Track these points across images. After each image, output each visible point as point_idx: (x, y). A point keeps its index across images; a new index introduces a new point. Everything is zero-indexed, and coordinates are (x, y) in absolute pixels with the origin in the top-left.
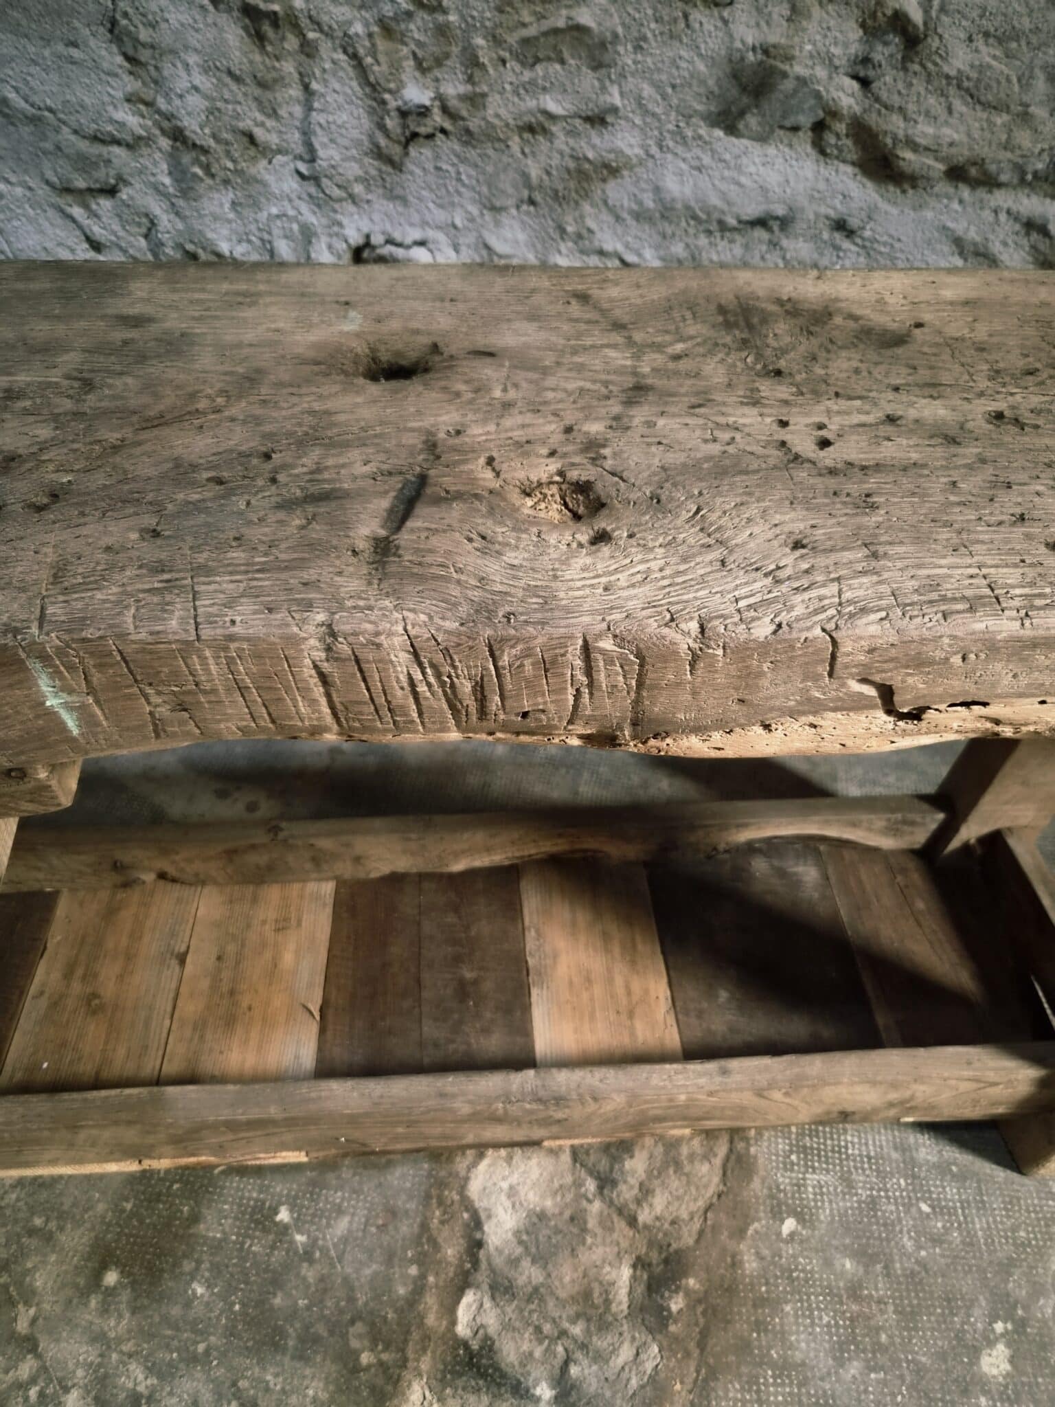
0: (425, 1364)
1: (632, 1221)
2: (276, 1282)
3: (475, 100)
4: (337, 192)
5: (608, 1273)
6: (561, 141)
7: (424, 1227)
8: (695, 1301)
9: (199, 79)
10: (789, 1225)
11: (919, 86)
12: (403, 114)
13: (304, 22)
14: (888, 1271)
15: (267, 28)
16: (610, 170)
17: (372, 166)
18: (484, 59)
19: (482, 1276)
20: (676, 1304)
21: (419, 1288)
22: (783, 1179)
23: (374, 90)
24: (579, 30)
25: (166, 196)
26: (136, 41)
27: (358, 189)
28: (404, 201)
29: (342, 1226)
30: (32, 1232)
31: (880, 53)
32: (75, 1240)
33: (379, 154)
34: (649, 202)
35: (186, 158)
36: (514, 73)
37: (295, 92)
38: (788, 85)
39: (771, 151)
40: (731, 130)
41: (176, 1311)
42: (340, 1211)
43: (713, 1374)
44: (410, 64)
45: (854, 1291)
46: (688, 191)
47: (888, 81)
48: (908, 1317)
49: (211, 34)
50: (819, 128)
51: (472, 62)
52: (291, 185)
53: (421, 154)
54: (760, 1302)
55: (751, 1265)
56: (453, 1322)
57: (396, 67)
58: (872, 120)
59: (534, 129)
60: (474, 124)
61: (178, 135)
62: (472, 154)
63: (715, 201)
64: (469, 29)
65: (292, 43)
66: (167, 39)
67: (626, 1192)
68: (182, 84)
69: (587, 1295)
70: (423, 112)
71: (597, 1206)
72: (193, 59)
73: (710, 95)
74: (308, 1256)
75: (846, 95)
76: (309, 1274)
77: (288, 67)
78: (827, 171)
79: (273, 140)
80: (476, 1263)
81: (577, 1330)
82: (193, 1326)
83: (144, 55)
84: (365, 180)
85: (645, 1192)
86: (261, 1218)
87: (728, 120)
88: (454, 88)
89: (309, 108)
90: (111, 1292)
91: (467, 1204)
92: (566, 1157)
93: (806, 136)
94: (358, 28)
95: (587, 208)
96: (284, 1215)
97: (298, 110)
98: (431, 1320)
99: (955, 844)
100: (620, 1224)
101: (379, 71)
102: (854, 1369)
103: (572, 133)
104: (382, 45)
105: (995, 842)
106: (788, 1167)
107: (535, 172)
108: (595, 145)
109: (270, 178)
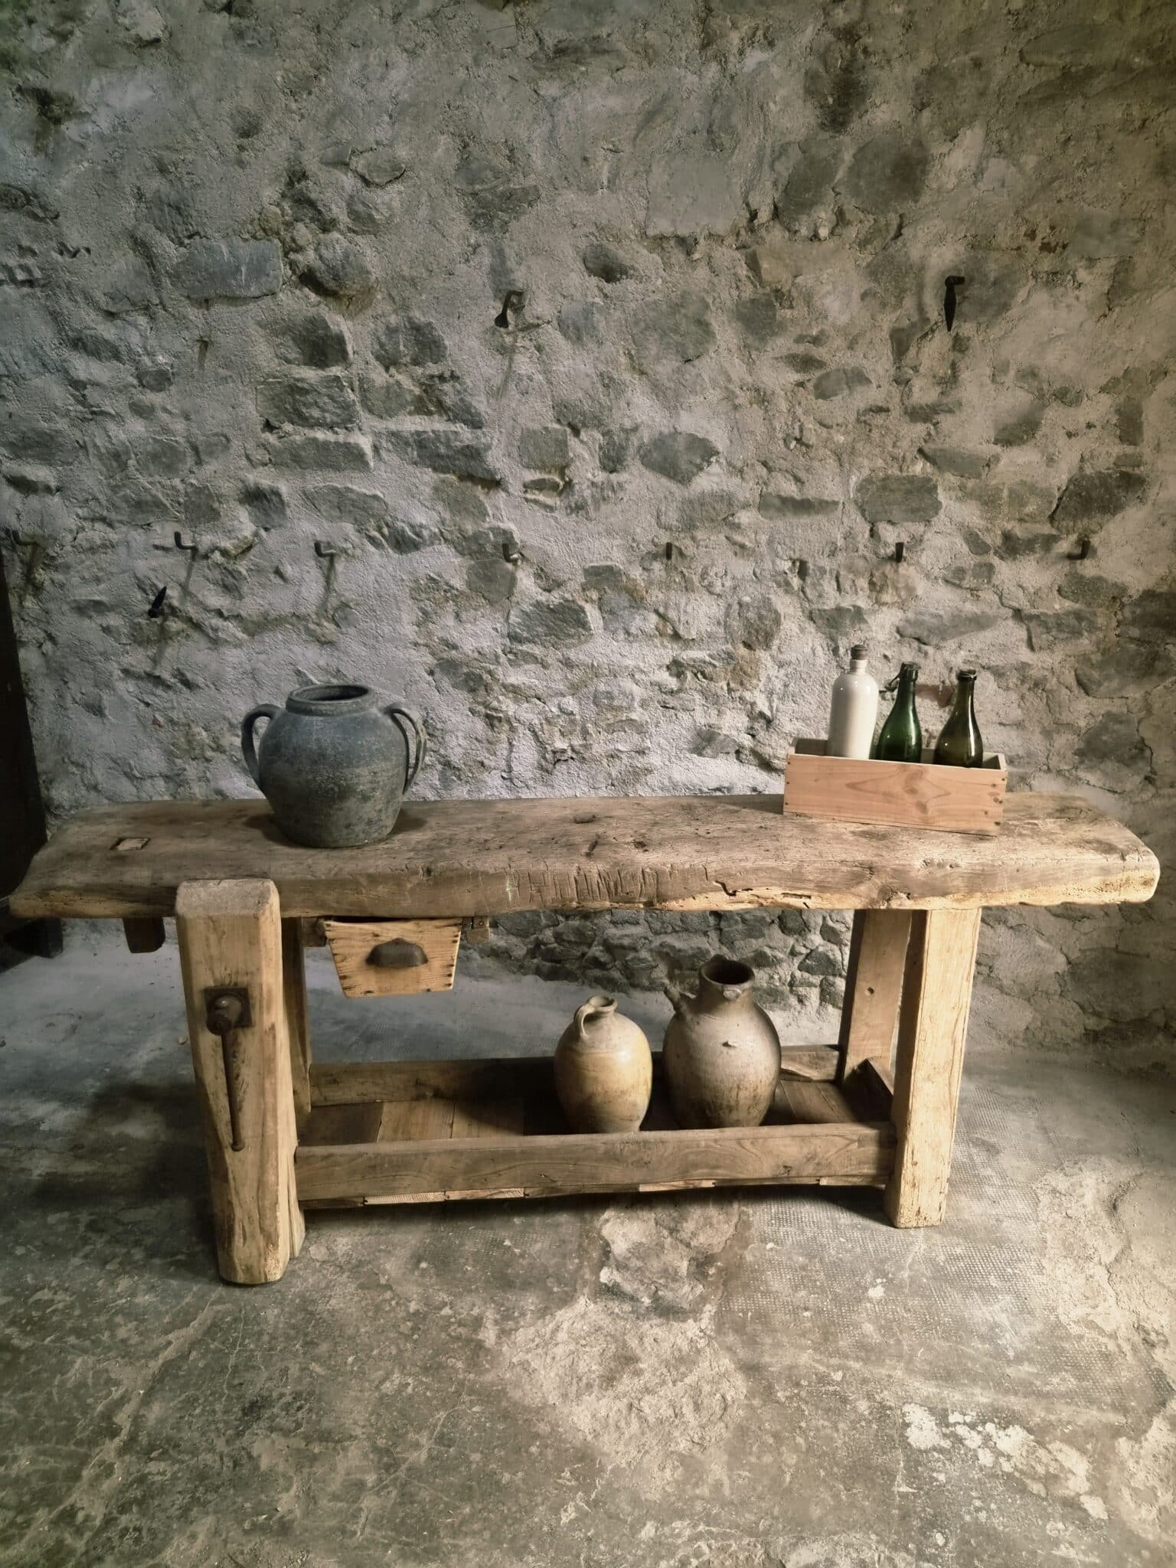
0: (586, 1290)
1: (688, 1245)
2: (508, 1265)
3: (587, 747)
4: (520, 784)
5: (677, 1263)
6: (625, 760)
7: (580, 1246)
8: (720, 1270)
9: (461, 741)
10: (770, 1245)
11: (775, 736)
12: (554, 752)
13: (513, 720)
14: (821, 1261)
15: (496, 723)
16: (648, 771)
17: (538, 774)
18: (591, 731)
19: (612, 1261)
20: (712, 1271)
21: (580, 1267)
22: (768, 1230)
23: (540, 743)
24: (631, 721)
25: (436, 789)
26: (435, 728)
27: (531, 783)
28: (553, 787)
29: (538, 1246)
30: (380, 1251)
31: (757, 726)
32: (403, 1253)
33: (541, 768)
34: (666, 782)
35: (449, 773)
36: (604, 736)
37: (506, 745)
38: (722, 738)
39: (718, 761)
40: (700, 754)
41: (459, 1275)
42: (536, 1241)
43: (730, 1294)
44: (558, 734)
45: (803, 1268)
46: (684, 777)
47: (762, 735)
48: (831, 1277)
49: (469, 725)
50: (738, 752)
51: (585, 733)
52: (500, 781)
53: (562, 767)
54: (754, 1271)
55: (749, 1258)
56: (598, 1277)
57: (552, 735)
58: (758, 749)
59: (613, 756)
60: (587, 755)
61: (447, 764)
62: (585, 767)
63: (696, 781)
64: (584, 721)
65: (506, 727)
66: (449, 727)
67: (685, 1235)
68: (454, 743)
69: (666, 1271)
70: (563, 751)
71: (669, 1240)
72: (460, 734)
73: (689, 742)
74: (522, 1256)
75: (747, 741)
76: (524, 1262)
77: (503, 736)
78: (744, 768)
79: (493, 764)
80: (608, 1258)
81: (662, 1281)
82: (469, 1280)
83: (437, 733)
84: (535, 780)
85: (694, 1235)
86: (498, 1244)
87: (698, 750)
88: (577, 742)
89: (511, 751)
90: (423, 1270)
91: (602, 1238)
92: (652, 1223)
93: (732, 757)
94: (536, 721)
95: (638, 786)
96: (507, 1243)
97: (505, 753)
98: (587, 1276)
99: (848, 1070)
100: (680, 1246)
101: (543, 737)
102: (803, 1293)
103: (631, 757)
104: (545, 727)
105: (866, 1066)
106: (769, 1224)
107: (614, 773)
108: (640, 762)
109: (489, 780)
